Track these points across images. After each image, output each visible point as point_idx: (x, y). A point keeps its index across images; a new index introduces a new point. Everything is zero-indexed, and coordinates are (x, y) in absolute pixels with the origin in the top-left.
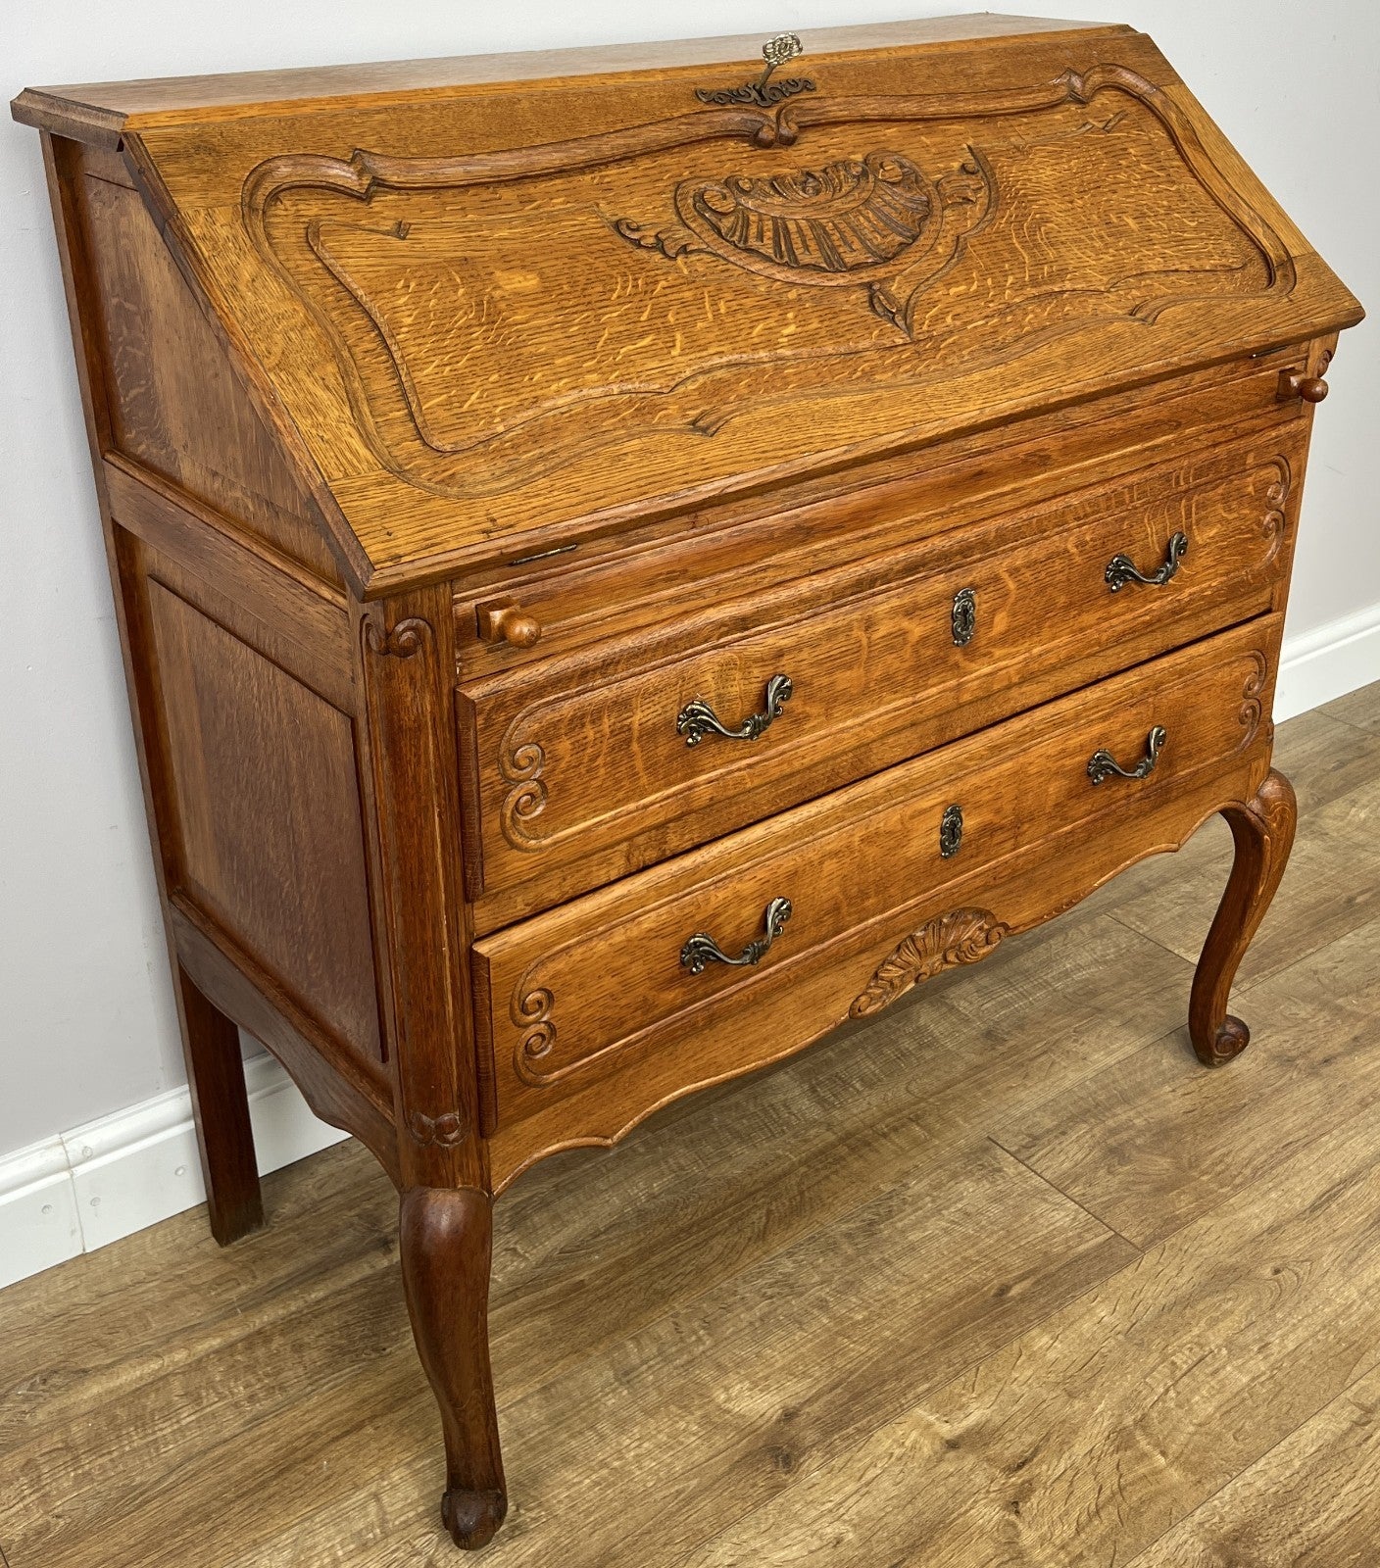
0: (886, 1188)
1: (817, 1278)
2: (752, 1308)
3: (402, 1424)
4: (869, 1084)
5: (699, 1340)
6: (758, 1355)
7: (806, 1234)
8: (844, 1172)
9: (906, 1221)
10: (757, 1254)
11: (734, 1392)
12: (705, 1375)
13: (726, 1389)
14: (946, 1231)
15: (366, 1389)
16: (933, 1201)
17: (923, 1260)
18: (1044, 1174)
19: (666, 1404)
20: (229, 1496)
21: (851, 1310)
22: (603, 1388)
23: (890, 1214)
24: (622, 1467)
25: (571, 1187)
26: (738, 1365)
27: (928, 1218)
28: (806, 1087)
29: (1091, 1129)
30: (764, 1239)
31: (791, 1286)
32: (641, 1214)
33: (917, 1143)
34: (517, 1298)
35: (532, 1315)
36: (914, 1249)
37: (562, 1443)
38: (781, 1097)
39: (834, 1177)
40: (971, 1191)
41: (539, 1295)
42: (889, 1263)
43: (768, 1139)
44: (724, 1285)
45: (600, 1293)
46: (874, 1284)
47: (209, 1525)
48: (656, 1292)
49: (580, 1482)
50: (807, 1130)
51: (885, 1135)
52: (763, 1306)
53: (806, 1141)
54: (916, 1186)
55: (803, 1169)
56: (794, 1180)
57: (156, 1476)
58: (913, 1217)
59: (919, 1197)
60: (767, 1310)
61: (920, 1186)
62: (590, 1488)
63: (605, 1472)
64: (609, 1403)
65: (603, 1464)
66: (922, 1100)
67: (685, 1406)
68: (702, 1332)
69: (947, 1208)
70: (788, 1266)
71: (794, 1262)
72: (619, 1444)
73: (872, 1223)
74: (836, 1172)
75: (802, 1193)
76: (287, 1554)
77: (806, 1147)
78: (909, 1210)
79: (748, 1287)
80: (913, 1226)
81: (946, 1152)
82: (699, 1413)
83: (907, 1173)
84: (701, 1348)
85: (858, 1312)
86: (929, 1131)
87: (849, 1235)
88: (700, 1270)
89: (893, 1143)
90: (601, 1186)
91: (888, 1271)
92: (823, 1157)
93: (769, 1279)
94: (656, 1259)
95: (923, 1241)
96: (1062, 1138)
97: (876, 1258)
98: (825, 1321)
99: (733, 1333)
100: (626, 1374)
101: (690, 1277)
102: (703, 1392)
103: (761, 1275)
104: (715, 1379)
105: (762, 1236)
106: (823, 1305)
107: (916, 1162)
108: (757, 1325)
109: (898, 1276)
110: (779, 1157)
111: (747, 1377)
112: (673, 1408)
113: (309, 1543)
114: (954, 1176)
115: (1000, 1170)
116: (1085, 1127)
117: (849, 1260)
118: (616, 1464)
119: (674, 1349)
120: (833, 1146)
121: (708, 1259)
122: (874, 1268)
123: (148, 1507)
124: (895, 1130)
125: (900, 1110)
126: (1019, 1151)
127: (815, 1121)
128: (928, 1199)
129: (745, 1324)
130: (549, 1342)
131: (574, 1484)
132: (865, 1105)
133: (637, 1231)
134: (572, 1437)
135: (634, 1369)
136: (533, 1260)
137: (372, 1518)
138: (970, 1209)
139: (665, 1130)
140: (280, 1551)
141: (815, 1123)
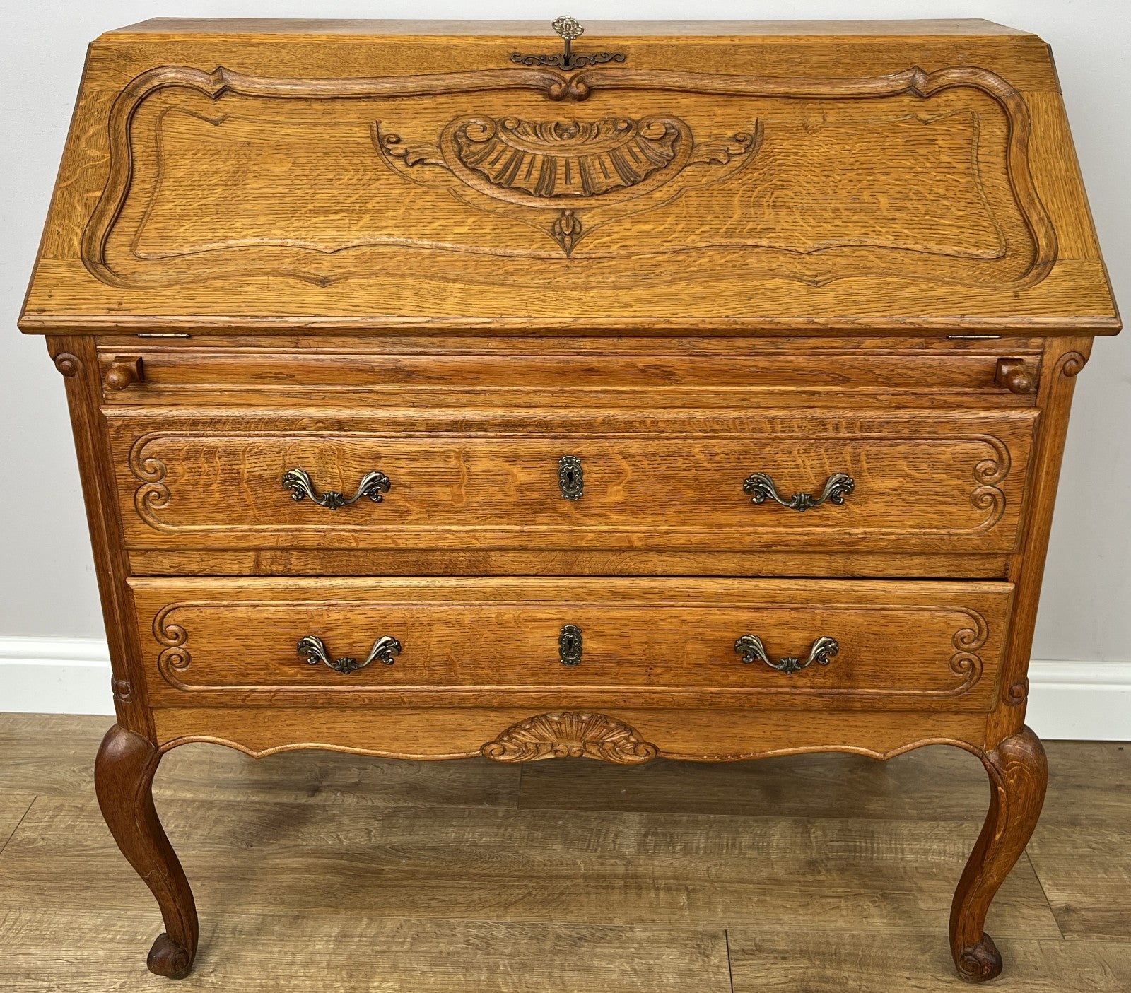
0: (618, 922)
1: (509, 951)
2: (451, 944)
3: (215, 891)
4: (687, 851)
5: (403, 943)
6: (423, 974)
7: (535, 920)
8: (603, 897)
9: (604, 951)
10: (492, 914)
11: (385, 985)
12: (381, 964)
13: (384, 980)
14: (623, 973)
15: (222, 861)
16: (638, 949)
17: (586, 981)
18: (734, 978)
19: (344, 967)
20: (110, 875)
21: (506, 982)
22: (325, 936)
23: (599, 940)
24: (283, 986)
25: (439, 814)
26: (405, 972)
27: (621, 956)
28: (643, 830)
29: (808, 968)
30: (507, 908)
31: (488, 945)
32: (458, 851)
33: (673, 906)
34: (341, 859)
35: (338, 873)
36: (588, 970)
37: (271, 952)
38: (620, 828)
39: (593, 896)
40: (672, 957)
41: (353, 864)
42: (562, 968)
43: (581, 850)
44: (452, 921)
45: (384, 883)
46: (538, 976)
47: (88, 884)
48: (412, 901)
49: (255, 979)
50: (612, 857)
51: (657, 889)
52: (459, 947)
53: (602, 864)
54: (639, 932)
55: (580, 880)
56: (569, 883)
57: (97, 846)
58: (612, 951)
59: (633, 940)
60: (459, 950)
61: (641, 934)
62: (255, 986)
63: (272, 982)
64: (318, 947)
65: (276, 978)
66: (712, 881)
67: (351, 975)
68: (409, 940)
69: (641, 958)
70: (501, 932)
71: (508, 933)
72: (296, 972)
73: (583, 938)
74: (597, 894)
75: (562, 894)
76: (99, 921)
77: (599, 868)
78: (616, 943)
79: (464, 930)
80: (605, 956)
81: (684, 924)
82: (353, 984)
83: (642, 921)
84: (398, 949)
85: (507, 986)
86: (690, 904)
87: (559, 937)
88: (450, 903)
89: (657, 897)
90: (455, 822)
91: (556, 974)
92: (600, 880)
93: (483, 933)
94: (434, 882)
95: (600, 969)
96: (779, 961)
97: (559, 961)
98: (483, 979)
99: (426, 951)
100: (345, 936)
101: (440, 904)
102: (370, 972)
103: (480, 927)
104: (385, 971)
105: (507, 906)
106: (492, 969)
107: (656, 917)
108: (443, 955)
109: (558, 981)
110: (574, 864)
111: (402, 981)
112: (344, 973)
113: (112, 923)
114: (671, 942)
115: (707, 956)
116: (806, 963)
117: (542, 952)
118: (282, 982)
119: (384, 939)
120: (616, 877)
121: (462, 899)
122: (550, 967)
123: (77, 859)
124: (668, 889)
125: (687, 879)
126: (735, 951)
127: (624, 854)
128: (636, 945)
129: (438, 950)
130: (328, 893)
131: (252, 979)
132: (668, 863)
133: (444, 860)
134: (279, 952)
135: (351, 936)
136: (373, 842)
137: (150, 929)
138: (656, 969)
139: (528, 810)
140: (98, 916)
141: (623, 856)
